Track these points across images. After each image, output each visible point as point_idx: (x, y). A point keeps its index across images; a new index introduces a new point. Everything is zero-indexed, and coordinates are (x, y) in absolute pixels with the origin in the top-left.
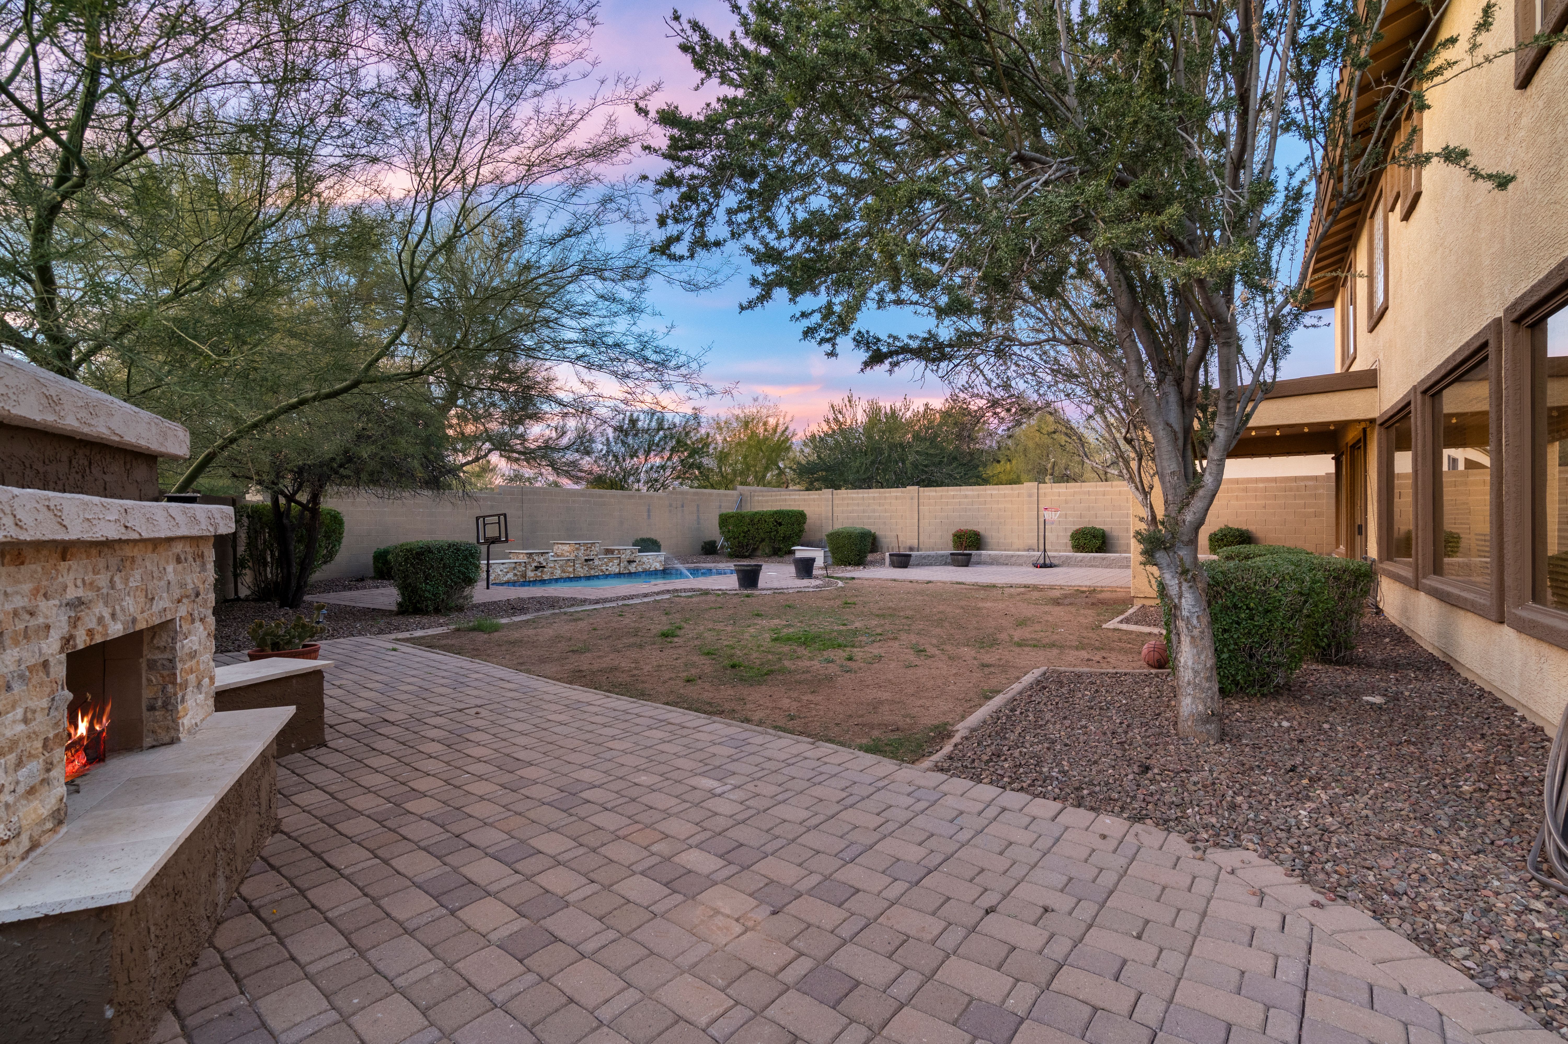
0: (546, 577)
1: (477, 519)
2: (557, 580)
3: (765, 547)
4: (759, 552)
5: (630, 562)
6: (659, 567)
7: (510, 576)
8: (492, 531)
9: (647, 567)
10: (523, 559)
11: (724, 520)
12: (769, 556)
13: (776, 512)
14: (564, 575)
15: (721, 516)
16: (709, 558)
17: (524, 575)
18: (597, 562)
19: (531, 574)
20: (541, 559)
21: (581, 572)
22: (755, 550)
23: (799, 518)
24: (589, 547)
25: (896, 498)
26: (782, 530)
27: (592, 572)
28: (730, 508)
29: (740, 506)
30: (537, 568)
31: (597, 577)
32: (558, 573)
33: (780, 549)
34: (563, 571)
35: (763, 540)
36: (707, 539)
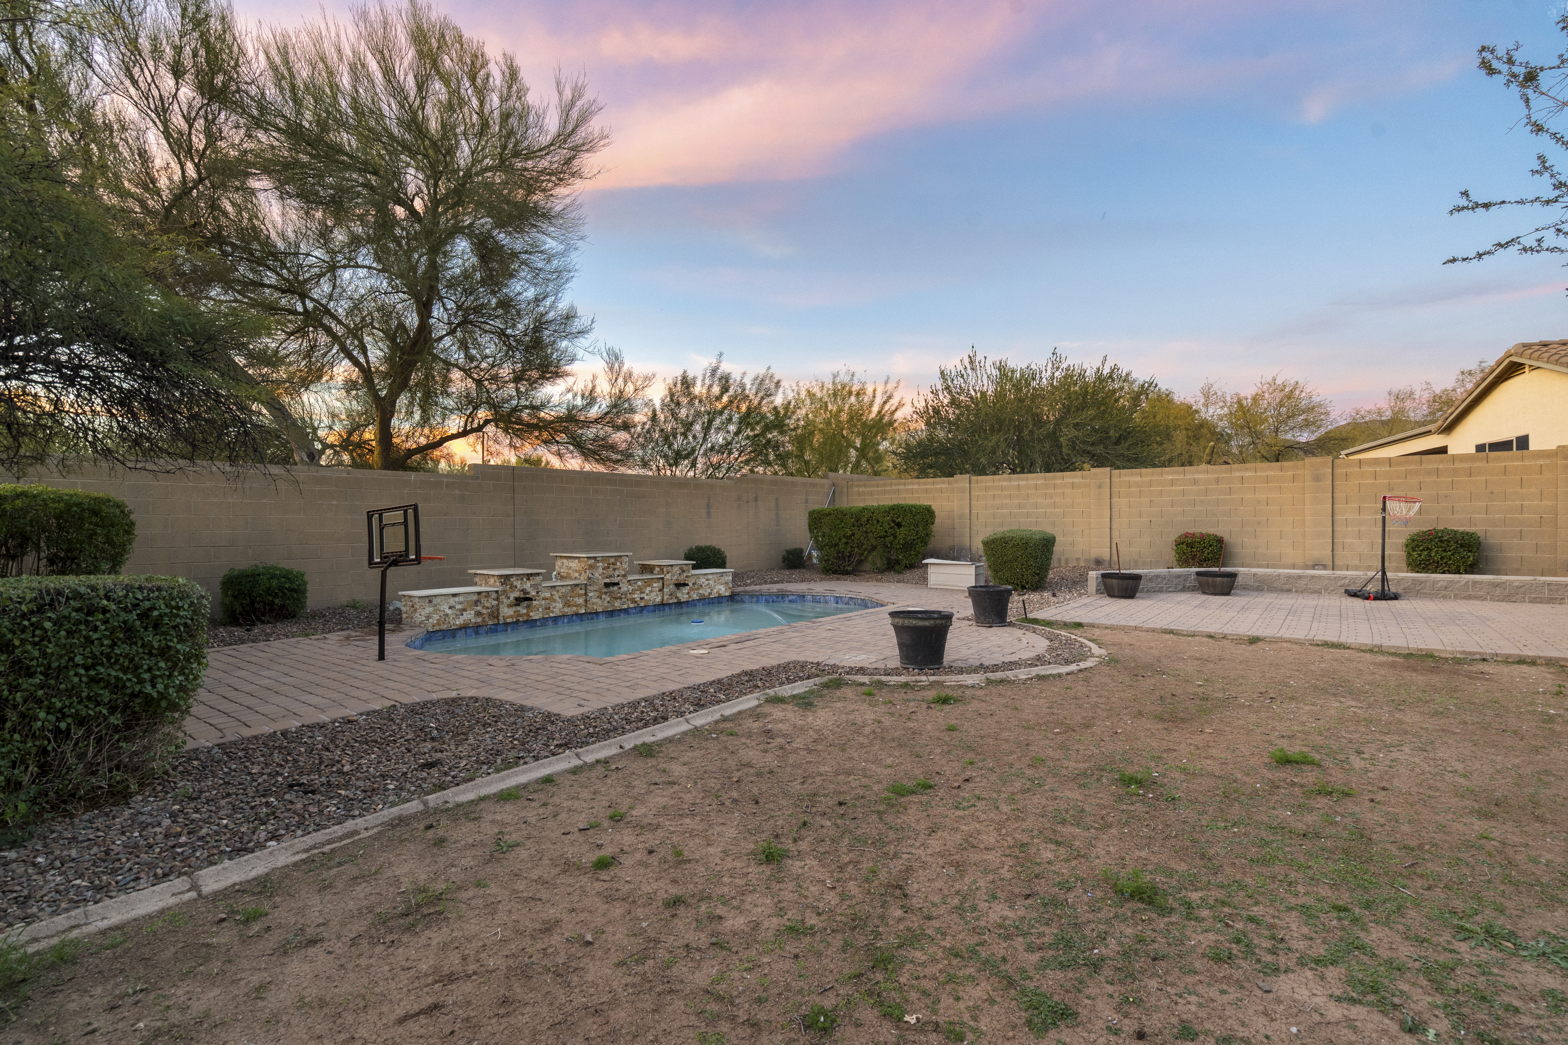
0: (535, 615)
1: (370, 516)
2: (556, 619)
3: (876, 559)
4: (867, 566)
5: (679, 585)
6: (724, 591)
7: (469, 616)
8: (394, 542)
9: (705, 592)
10: (493, 586)
11: (816, 520)
12: (882, 571)
13: (893, 508)
14: (569, 611)
15: (811, 514)
16: (796, 574)
17: (495, 614)
18: (624, 587)
19: (507, 612)
20: (527, 586)
21: (598, 604)
22: (860, 562)
23: (926, 515)
24: (611, 564)
25: (1073, 486)
26: (901, 533)
27: (617, 604)
28: (822, 504)
29: (833, 500)
30: (519, 601)
31: (626, 611)
32: (558, 608)
33: (897, 562)
34: (567, 604)
35: (874, 548)
36: (791, 547)
